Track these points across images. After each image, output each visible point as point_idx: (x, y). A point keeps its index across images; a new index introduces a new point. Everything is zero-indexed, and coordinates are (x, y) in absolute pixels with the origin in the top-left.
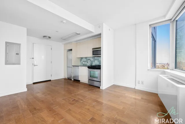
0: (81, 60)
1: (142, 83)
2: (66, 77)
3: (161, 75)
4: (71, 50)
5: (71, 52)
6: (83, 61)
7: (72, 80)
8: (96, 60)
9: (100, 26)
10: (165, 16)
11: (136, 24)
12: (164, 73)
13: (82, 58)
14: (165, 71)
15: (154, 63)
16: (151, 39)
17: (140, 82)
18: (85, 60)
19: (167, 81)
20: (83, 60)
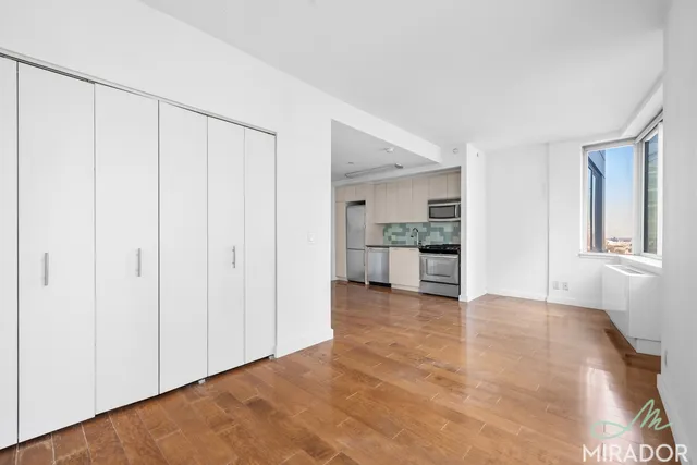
0: (385, 230)
1: (566, 287)
2: (344, 277)
3: (610, 266)
4: (363, 203)
5: (361, 207)
6: (394, 234)
7: (367, 283)
8: (435, 229)
9: (458, 150)
10: (620, 131)
11: (547, 144)
12: (618, 261)
13: (388, 226)
14: (619, 258)
15: (597, 240)
16: (588, 172)
17: (560, 286)
18: (400, 230)
19: (618, 273)
20: (391, 230)
